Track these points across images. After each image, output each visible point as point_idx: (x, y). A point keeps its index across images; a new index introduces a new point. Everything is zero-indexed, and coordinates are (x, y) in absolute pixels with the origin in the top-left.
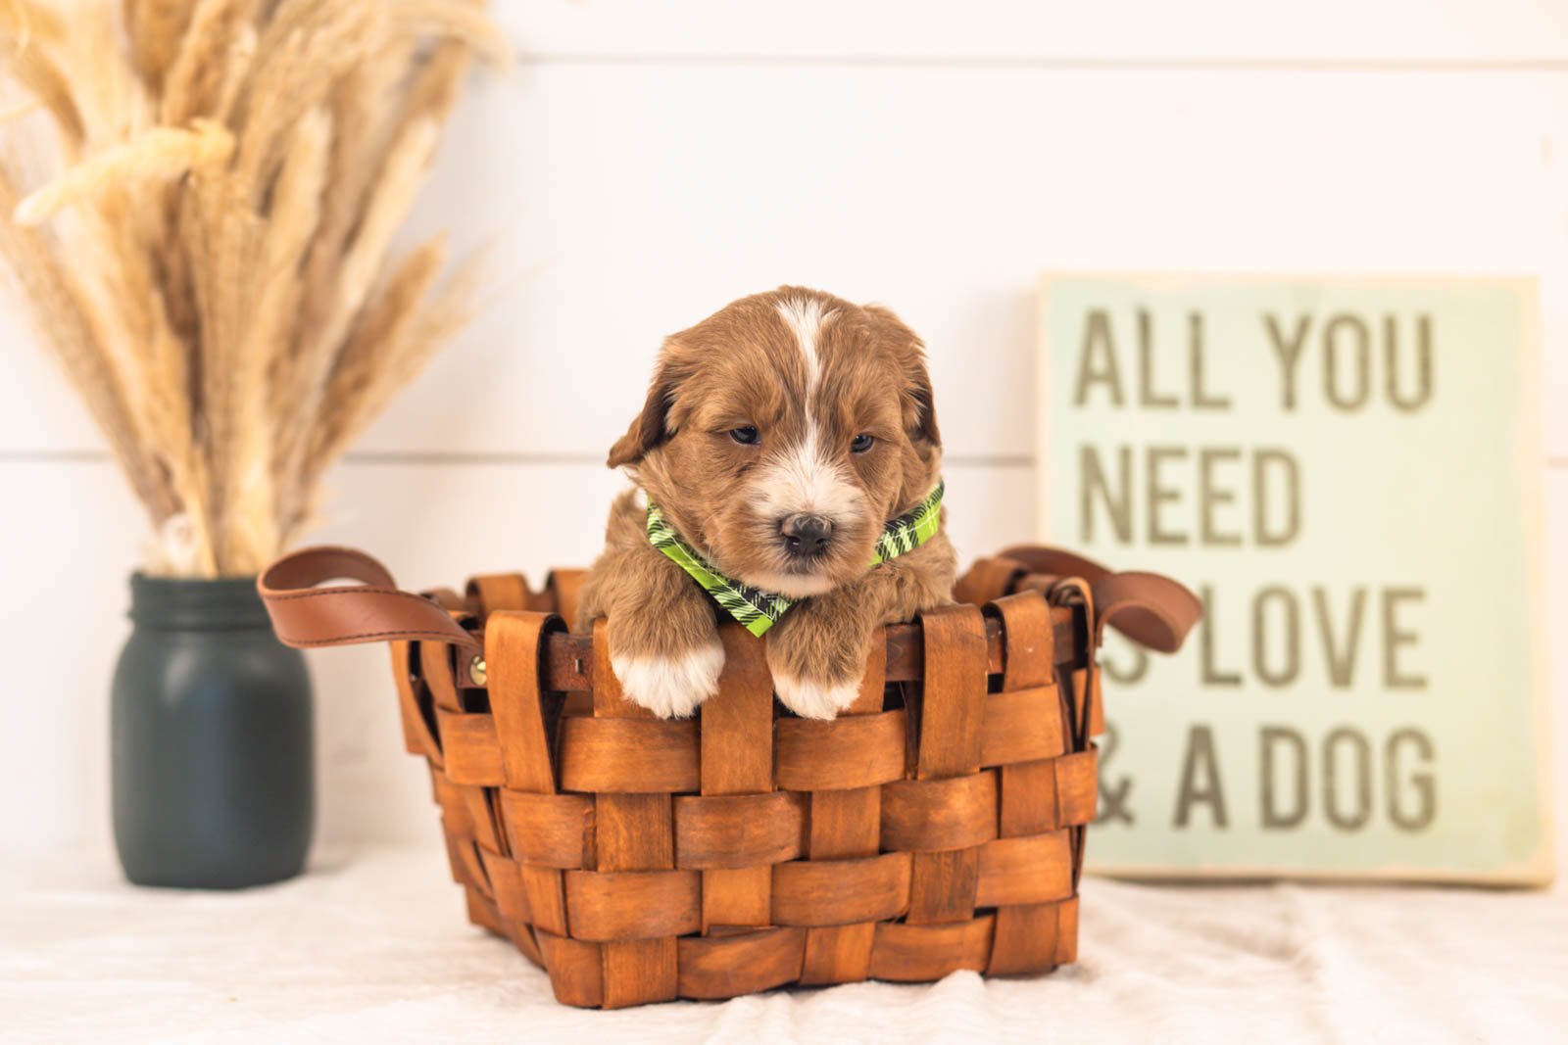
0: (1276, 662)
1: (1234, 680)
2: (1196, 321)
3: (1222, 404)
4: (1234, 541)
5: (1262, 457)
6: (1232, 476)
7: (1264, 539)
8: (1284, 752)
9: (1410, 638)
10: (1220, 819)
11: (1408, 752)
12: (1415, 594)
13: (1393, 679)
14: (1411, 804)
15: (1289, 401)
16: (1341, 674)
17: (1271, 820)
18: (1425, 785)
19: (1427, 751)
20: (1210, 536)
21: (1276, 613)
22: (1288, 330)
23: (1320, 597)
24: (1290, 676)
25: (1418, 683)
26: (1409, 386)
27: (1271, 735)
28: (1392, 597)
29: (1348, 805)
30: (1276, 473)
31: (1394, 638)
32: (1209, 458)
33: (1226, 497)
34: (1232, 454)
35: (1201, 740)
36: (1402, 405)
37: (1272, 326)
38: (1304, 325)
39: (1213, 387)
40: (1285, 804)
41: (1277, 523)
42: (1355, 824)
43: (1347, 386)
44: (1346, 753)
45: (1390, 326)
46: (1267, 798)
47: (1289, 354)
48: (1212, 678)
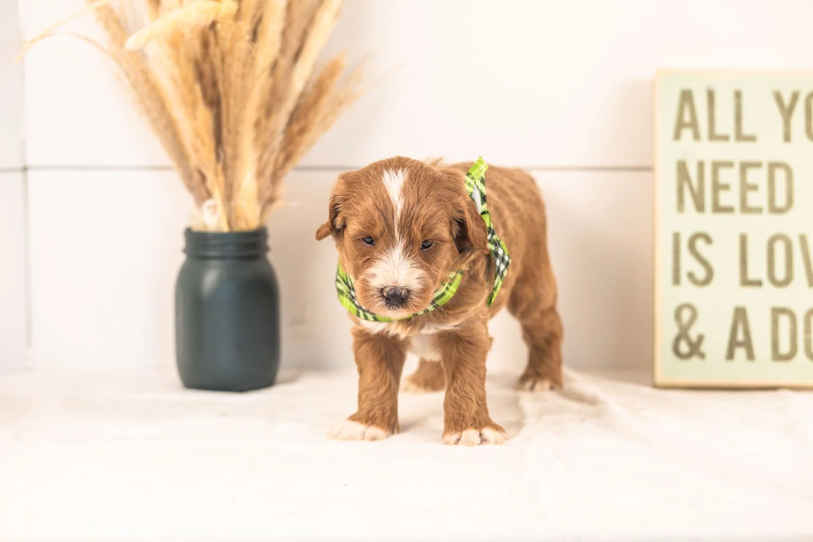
0: (780, 274)
1: (759, 283)
2: (738, 95)
3: (752, 139)
4: (758, 210)
5: (773, 166)
6: (757, 177)
7: (774, 210)
8: (784, 320)
10: (751, 356)
15: (787, 137)
17: (777, 356)
20: (745, 208)
21: (780, 248)
22: (787, 100)
23: (803, 239)
24: (787, 281)
27: (777, 312)
30: (780, 175)
32: (745, 167)
33: (754, 188)
34: (758, 165)
35: (740, 314)
37: (778, 97)
38: (795, 97)
39: (746, 130)
40: (784, 348)
41: (780, 202)
46: (775, 345)
47: (787, 112)
48: (746, 282)
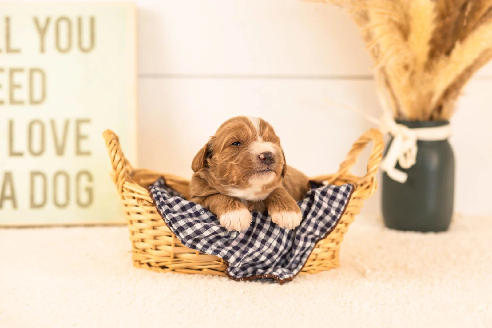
0: (36, 147)
1: (20, 154)
2: (8, 20)
3: (17, 51)
4: (21, 103)
5: (32, 71)
6: (21, 78)
7: (33, 102)
8: (39, 180)
9: (85, 137)
10: (15, 205)
11: (84, 180)
12: (87, 121)
13: (79, 152)
14: (84, 198)
15: (42, 50)
16: (60, 151)
17: (34, 206)
18: (90, 191)
19: (91, 179)
20: (12, 101)
21: (36, 129)
22: (42, 23)
23: (53, 122)
24: (41, 153)
25: (88, 153)
26: (86, 43)
27: (34, 174)
28: (79, 122)
29: (61, 199)
30: (37, 77)
31: (79, 137)
32: (12, 71)
33: (19, 86)
34: (21, 70)
35: (8, 177)
36: (84, 50)
37: (36, 21)
38: (48, 21)
39: (14, 44)
40: (38, 199)
41: (37, 96)
42: (64, 206)
43: (64, 43)
44: (61, 180)
45: (80, 20)
46: (32, 197)
47: (42, 32)
48: (13, 154)
